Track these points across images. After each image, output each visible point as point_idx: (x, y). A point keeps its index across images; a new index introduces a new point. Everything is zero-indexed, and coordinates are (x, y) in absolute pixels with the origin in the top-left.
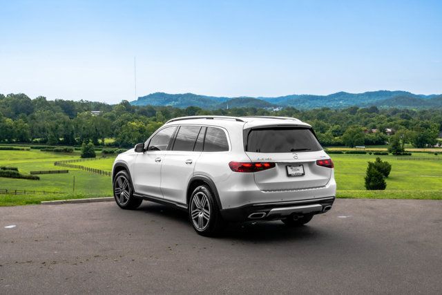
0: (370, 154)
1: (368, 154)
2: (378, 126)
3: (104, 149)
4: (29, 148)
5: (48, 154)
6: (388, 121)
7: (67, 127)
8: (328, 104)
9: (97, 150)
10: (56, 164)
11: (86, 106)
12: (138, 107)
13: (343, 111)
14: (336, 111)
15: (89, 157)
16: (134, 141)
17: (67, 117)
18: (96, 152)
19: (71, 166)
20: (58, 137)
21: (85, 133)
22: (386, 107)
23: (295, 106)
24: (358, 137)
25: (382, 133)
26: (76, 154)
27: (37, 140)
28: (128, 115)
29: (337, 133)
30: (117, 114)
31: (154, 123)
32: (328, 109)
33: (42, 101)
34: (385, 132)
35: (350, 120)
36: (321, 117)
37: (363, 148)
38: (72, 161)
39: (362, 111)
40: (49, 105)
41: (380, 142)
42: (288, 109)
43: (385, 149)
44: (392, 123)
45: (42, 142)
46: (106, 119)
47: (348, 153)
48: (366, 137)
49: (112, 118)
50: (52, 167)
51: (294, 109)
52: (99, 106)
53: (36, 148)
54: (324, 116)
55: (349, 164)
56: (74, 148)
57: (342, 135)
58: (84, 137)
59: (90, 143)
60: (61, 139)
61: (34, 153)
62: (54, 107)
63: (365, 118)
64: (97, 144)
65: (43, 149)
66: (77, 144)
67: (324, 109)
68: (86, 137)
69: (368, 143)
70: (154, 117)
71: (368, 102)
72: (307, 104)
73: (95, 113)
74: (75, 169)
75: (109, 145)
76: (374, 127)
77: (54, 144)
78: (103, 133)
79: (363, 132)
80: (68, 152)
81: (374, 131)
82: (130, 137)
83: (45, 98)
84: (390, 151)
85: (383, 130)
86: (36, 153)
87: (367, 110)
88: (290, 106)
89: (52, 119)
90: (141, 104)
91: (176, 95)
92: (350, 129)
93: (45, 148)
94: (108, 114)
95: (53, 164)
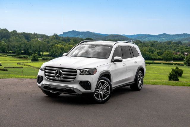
0: (175, 65)
1: (174, 65)
2: (180, 51)
3: (43, 57)
4: (7, 55)
5: (15, 59)
6: (186, 49)
7: (25, 46)
8: (157, 39)
9: (39, 58)
10: (18, 64)
11: (36, 36)
12: (62, 37)
13: (164, 43)
14: (161, 43)
15: (35, 61)
16: (58, 54)
17: (26, 41)
18: (39, 59)
19: (25, 65)
20: (21, 50)
21: (34, 49)
22: (186, 42)
23: (140, 40)
24: (170, 56)
25: (182, 55)
26: (29, 59)
27: (11, 51)
28: (56, 41)
29: (160, 54)
30: (51, 40)
31: (69, 45)
32: (157, 42)
33: (15, 32)
34: (184, 54)
35: (167, 48)
36: (152, 45)
37: (172, 62)
38: (26, 63)
39: (174, 43)
40: (18, 35)
41: (181, 59)
42: (137, 41)
43: (183, 63)
44: (188, 50)
45: (13, 53)
46: (45, 43)
47: (164, 64)
48: (174, 56)
49: (48, 42)
50: (16, 65)
51: (139, 41)
52: (43, 36)
53: (10, 56)
54: (154, 45)
55: (163, 69)
56: (28, 56)
57: (162, 55)
58: (33, 51)
59: (36, 54)
60: (22, 52)
61: (8, 58)
62: (21, 36)
63: (175, 47)
64: (39, 55)
65: (13, 56)
66: (30, 54)
67: (154, 42)
68: (35, 51)
69: (175, 59)
70: (69, 43)
71: (177, 39)
72: (147, 39)
73: (40, 40)
74: (27, 67)
75: (46, 56)
76: (178, 52)
77: (19, 54)
78: (43, 49)
79: (173, 54)
80: (25, 58)
81: (178, 53)
82: (56, 52)
83: (16, 31)
84: (185, 64)
85: (183, 53)
86: (9, 58)
87: (176, 43)
88: (138, 39)
89: (19, 41)
90: (64, 36)
91: (82, 32)
92: (166, 52)
93: (14, 55)
94: (47, 40)
95: (17, 64)
